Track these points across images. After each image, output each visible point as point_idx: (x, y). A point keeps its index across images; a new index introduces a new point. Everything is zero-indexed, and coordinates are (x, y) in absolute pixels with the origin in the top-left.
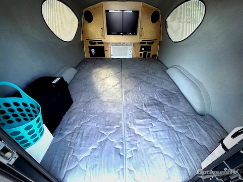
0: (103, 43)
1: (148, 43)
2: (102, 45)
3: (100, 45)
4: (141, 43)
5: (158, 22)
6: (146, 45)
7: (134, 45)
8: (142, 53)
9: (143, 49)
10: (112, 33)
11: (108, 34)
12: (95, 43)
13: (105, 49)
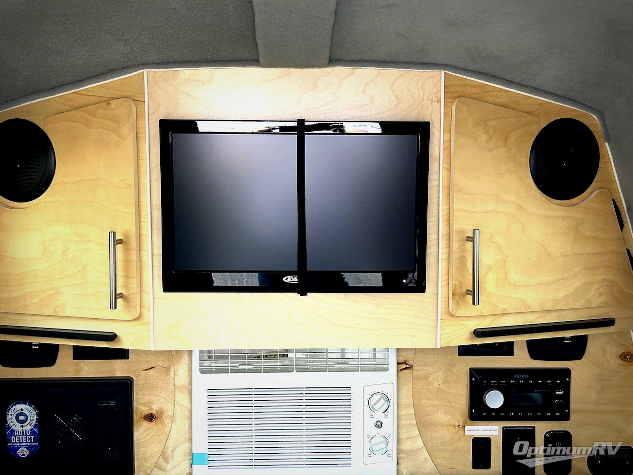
0: (123, 354)
1: (536, 350)
2: (116, 369)
3: (90, 369)
4: (464, 351)
5: (591, 196)
6: (521, 359)
7: (404, 366)
8: (492, 431)
9: (495, 400)
10: (218, 279)
11: (169, 286)
12: (48, 356)
13: (141, 402)
